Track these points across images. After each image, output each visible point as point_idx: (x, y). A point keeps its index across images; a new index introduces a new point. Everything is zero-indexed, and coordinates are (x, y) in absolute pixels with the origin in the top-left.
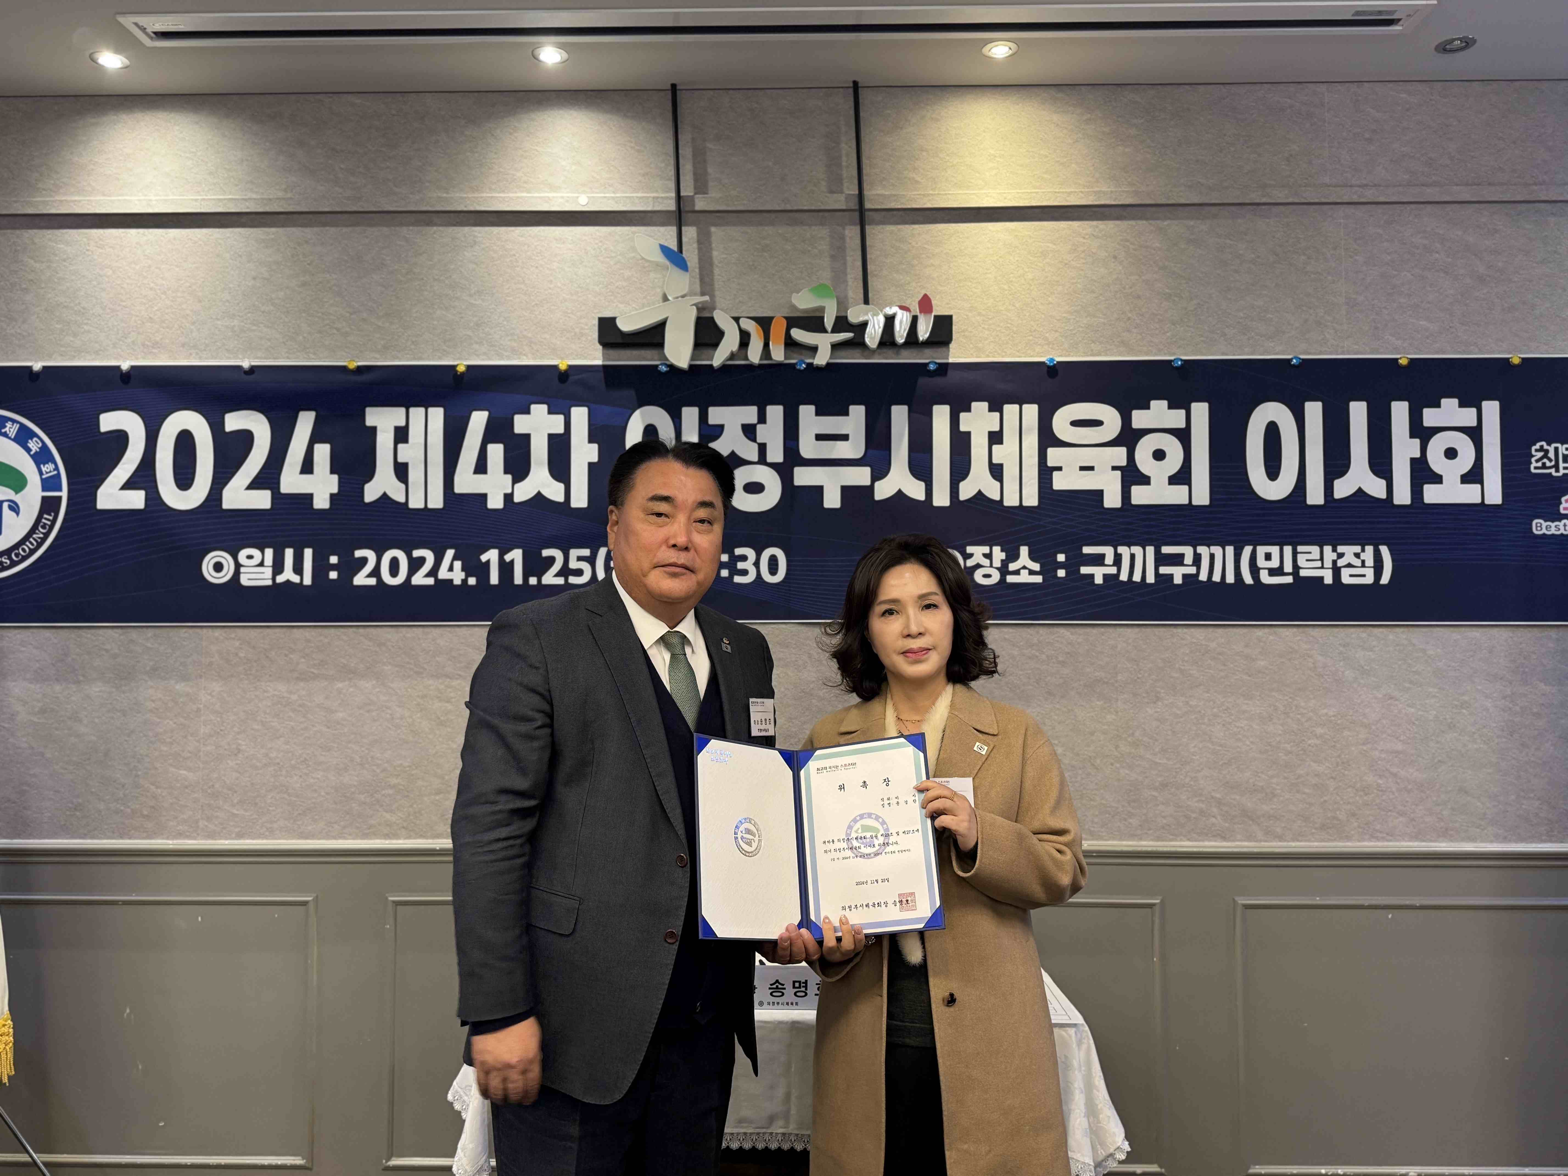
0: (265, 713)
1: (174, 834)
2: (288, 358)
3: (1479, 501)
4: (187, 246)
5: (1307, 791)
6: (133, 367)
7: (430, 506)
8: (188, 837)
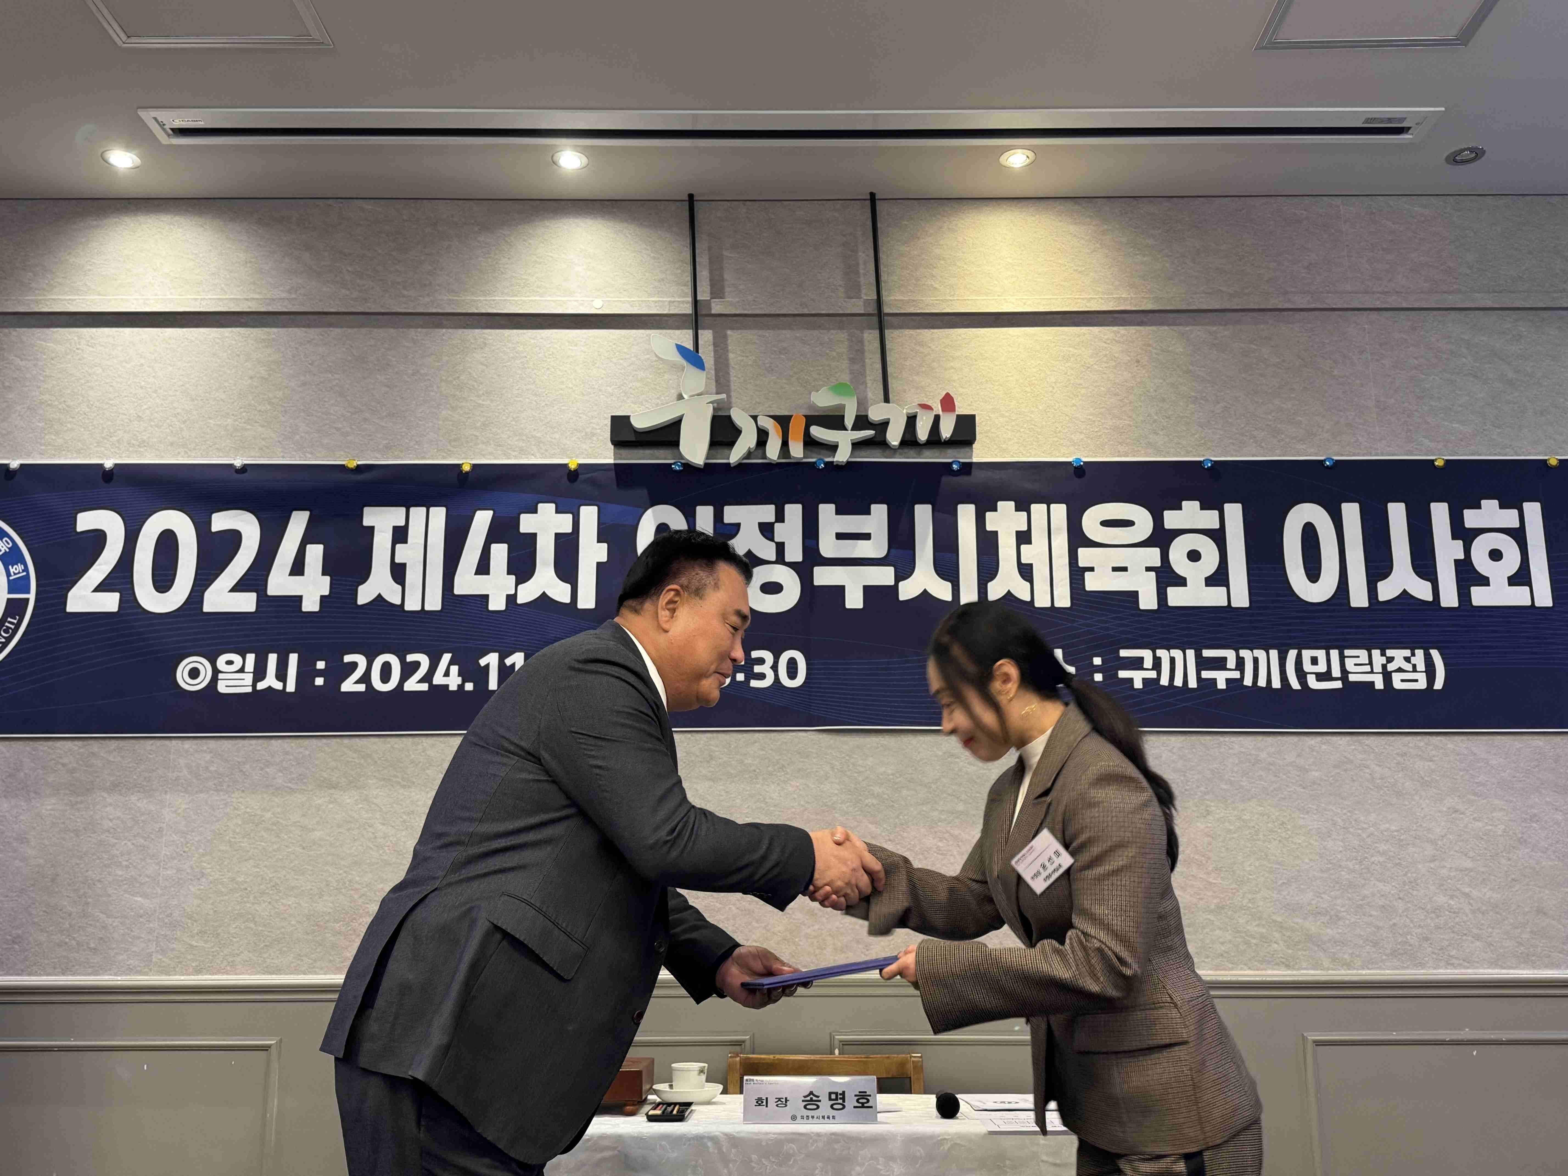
0: (234, 831)
1: (123, 969)
2: (283, 457)
3: (1529, 603)
4: (182, 345)
5: (1374, 913)
6: (116, 465)
7: (427, 608)
8: (140, 973)
